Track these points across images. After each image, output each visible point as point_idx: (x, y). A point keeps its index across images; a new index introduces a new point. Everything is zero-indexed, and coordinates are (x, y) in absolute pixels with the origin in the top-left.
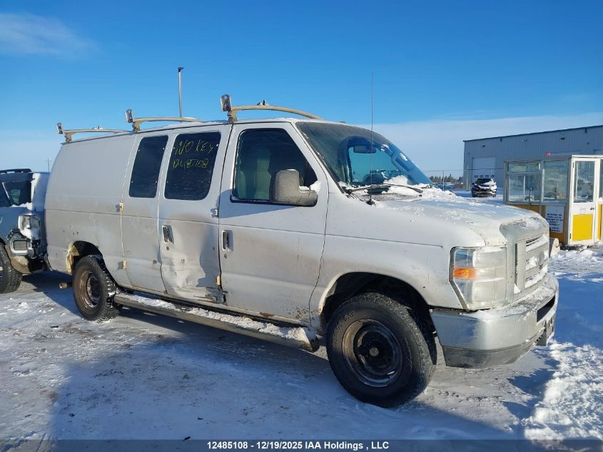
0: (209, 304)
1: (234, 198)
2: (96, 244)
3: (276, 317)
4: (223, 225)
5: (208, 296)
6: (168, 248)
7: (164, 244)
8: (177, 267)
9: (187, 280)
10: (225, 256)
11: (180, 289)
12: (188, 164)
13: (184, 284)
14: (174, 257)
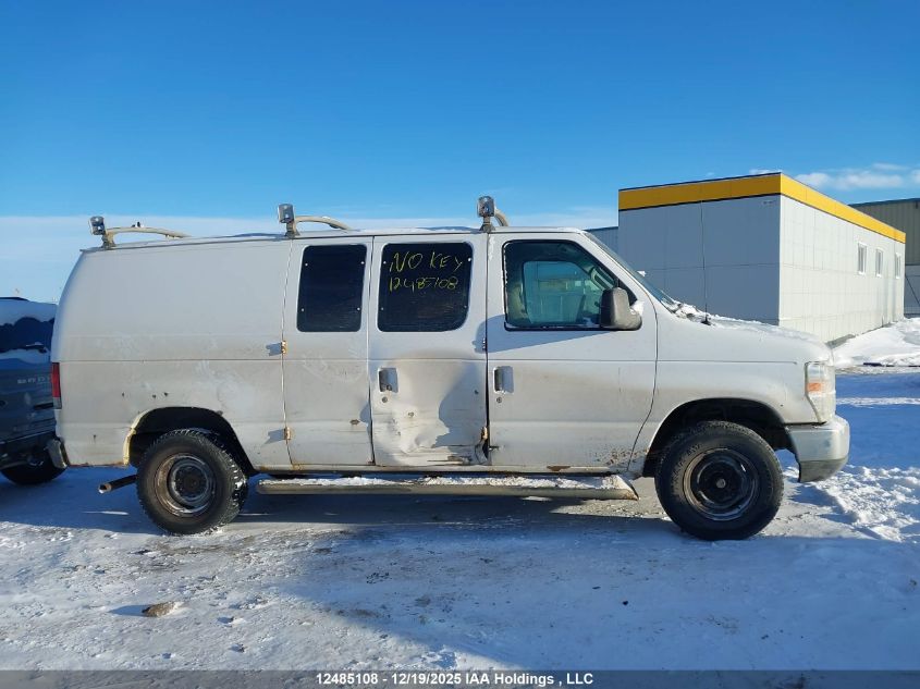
0: (456, 468)
1: (508, 326)
2: (215, 409)
3: (574, 469)
4: (496, 360)
5: (452, 458)
6: (384, 400)
7: (377, 394)
8: (401, 425)
9: (417, 441)
10: (499, 400)
11: (404, 454)
12: (419, 284)
13: (411, 447)
14: (395, 410)
